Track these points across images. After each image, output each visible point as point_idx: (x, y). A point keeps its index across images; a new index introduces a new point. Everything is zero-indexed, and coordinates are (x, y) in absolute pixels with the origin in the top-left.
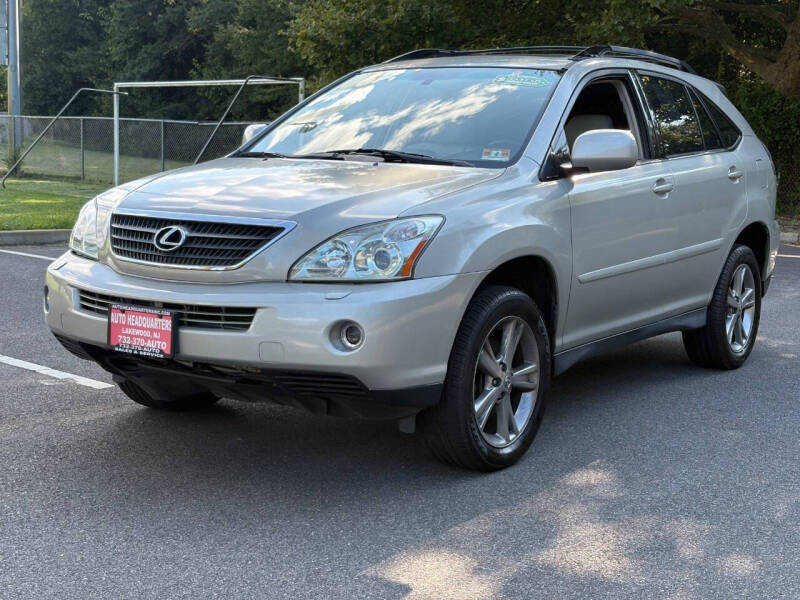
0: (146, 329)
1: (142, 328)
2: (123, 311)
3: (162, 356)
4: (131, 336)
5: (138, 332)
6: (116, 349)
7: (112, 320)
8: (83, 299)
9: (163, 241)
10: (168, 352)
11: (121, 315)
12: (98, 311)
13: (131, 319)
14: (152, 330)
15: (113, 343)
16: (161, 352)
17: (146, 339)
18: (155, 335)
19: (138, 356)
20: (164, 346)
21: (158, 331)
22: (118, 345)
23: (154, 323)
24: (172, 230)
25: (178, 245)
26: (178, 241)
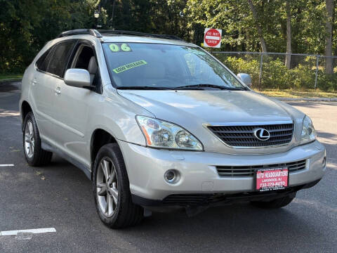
0: (275, 178)
1: (273, 178)
2: (262, 172)
3: (284, 188)
4: (267, 183)
5: (270, 180)
7: (258, 177)
8: (220, 171)
9: (261, 136)
10: (286, 185)
11: (261, 174)
12: (234, 175)
13: (267, 175)
14: (277, 178)
15: (258, 188)
16: (283, 186)
17: (275, 182)
18: (279, 179)
19: (273, 190)
20: (284, 183)
21: (280, 177)
22: (261, 189)
23: (279, 174)
24: (262, 130)
25: (269, 137)
26: (268, 135)
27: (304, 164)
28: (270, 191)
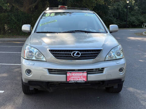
0: (79, 76)
1: (77, 76)
2: (71, 73)
3: (84, 82)
4: (74, 78)
5: (76, 77)
6: (69, 82)
7: (67, 75)
8: (49, 71)
9: (75, 55)
10: (86, 80)
11: (70, 74)
12: (57, 74)
13: (73, 74)
14: (80, 76)
15: (68, 80)
16: (84, 81)
17: (79, 78)
18: (81, 77)
19: (77, 82)
20: (85, 79)
21: (82, 76)
22: (70, 81)
23: (81, 74)
24: (77, 52)
25: (80, 56)
26: (79, 55)
27: (103, 70)
28: (75, 82)
